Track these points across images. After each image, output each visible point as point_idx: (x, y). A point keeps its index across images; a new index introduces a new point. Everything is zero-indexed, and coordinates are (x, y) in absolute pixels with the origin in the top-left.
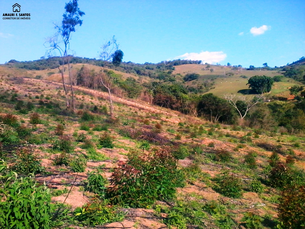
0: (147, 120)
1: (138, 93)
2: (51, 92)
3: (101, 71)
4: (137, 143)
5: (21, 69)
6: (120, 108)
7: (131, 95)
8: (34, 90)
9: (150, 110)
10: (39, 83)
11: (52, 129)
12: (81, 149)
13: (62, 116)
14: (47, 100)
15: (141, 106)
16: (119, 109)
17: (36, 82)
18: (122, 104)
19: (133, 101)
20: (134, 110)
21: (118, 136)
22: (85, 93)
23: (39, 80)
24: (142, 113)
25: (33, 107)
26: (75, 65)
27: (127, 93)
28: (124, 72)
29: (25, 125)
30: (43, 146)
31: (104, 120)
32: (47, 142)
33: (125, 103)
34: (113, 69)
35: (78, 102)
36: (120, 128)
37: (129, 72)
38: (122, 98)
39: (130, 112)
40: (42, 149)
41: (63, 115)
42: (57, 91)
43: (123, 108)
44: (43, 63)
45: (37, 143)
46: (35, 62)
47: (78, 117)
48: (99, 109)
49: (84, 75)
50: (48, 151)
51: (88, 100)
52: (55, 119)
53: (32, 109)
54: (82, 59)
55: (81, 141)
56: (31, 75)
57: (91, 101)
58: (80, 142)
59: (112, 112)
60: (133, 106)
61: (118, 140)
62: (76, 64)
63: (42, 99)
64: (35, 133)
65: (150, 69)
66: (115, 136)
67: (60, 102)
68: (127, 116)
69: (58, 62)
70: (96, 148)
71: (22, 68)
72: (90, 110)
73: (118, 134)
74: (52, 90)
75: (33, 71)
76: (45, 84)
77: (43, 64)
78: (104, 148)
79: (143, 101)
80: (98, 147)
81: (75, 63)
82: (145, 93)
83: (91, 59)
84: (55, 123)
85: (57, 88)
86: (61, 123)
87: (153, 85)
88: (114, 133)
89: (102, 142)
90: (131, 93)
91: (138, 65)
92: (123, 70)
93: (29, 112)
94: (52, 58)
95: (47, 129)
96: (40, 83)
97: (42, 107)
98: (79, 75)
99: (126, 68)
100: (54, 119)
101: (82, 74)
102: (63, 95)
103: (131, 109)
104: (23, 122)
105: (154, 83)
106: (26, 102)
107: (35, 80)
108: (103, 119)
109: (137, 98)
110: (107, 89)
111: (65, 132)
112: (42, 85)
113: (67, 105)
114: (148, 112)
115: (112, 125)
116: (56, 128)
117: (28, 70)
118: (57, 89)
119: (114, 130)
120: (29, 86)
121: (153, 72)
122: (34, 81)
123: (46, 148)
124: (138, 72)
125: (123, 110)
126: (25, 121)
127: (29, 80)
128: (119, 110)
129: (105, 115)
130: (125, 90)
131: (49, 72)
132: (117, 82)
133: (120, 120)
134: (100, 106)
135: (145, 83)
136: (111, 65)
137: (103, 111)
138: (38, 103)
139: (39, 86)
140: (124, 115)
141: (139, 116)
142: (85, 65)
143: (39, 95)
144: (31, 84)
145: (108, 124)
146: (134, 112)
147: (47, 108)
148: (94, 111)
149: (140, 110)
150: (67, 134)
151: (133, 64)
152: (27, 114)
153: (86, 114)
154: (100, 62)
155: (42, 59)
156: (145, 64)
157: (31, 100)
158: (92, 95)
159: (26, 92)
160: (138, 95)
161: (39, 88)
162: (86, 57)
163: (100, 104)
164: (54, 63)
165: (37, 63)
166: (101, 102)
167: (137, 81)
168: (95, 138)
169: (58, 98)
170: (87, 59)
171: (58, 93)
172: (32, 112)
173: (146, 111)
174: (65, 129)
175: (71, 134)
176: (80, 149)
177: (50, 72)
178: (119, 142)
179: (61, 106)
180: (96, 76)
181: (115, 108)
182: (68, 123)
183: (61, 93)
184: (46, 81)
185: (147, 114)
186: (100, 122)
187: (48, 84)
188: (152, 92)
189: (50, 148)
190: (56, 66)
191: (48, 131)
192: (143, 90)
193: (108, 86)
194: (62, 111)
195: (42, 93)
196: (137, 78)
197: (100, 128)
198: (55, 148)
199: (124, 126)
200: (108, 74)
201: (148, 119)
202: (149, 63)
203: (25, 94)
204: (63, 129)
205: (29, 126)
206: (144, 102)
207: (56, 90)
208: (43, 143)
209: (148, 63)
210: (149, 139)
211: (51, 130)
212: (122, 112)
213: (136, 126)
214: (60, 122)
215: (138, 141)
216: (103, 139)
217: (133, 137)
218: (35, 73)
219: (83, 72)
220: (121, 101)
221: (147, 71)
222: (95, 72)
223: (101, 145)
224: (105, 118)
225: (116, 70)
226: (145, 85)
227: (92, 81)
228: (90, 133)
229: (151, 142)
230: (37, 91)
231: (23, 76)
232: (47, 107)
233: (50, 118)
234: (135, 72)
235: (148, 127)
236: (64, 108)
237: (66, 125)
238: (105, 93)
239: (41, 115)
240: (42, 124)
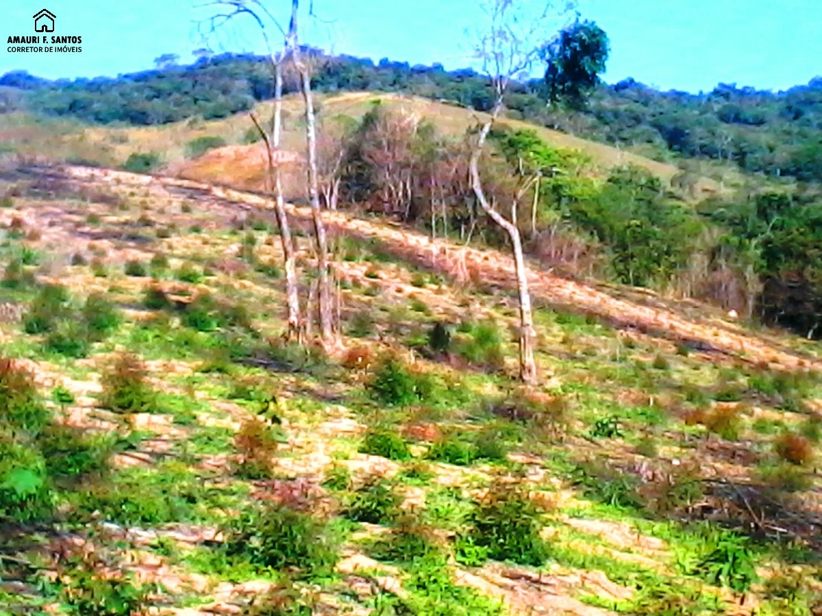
0: (728, 409)
1: (672, 259)
2: (205, 242)
3: (474, 132)
4: (674, 540)
5: (56, 120)
6: (572, 336)
7: (633, 264)
8: (117, 229)
9: (743, 352)
10: (147, 195)
11: (216, 441)
12: (374, 563)
13: (260, 373)
14: (185, 284)
15: (686, 328)
16: (564, 342)
17: (129, 190)
18: (583, 317)
19: (642, 302)
20: (649, 351)
21: (567, 495)
22: (382, 252)
23: (146, 179)
24: (696, 368)
25: (113, 321)
26: (335, 99)
27: (614, 256)
28: (594, 139)
29: (78, 415)
30: (171, 534)
31: (484, 405)
32: (193, 513)
33: (599, 310)
34: (537, 123)
35: (347, 298)
36: (573, 451)
37: (624, 139)
38: (580, 282)
39: (623, 359)
40: (167, 553)
41: (266, 366)
42: (235, 238)
43: (585, 336)
44: (164, 85)
45: (144, 520)
46: (128, 81)
47: (348, 382)
48: (457, 340)
49: (378, 155)
50: (199, 562)
51: (399, 291)
52: (228, 389)
53: (111, 329)
54: (367, 70)
55: (370, 516)
56: (105, 149)
57: (411, 296)
58: (365, 524)
59: (529, 360)
60: (643, 329)
61: (565, 517)
62: (336, 94)
63: (162, 280)
64: (126, 462)
65: (746, 122)
66: (548, 495)
67: (252, 299)
68: (610, 382)
69: (243, 83)
70: (451, 560)
71: (60, 112)
72: (409, 346)
73: (564, 488)
74: (211, 231)
75: (112, 131)
76: (177, 202)
77: (170, 94)
78: (497, 564)
79: (698, 304)
80: (463, 554)
81: (333, 88)
82: (714, 253)
83: (421, 71)
84: (228, 411)
85: (234, 221)
86: (263, 411)
87: (763, 214)
88: (545, 481)
89: (482, 527)
90: (632, 256)
91: (678, 97)
92: (593, 127)
93: (96, 345)
94: (216, 62)
95: (190, 444)
96: (152, 191)
97: (162, 324)
98: (355, 154)
99: (610, 117)
100: (221, 389)
101: (367, 147)
102: (264, 259)
103: (630, 345)
104: (65, 399)
105: (768, 198)
106: (77, 295)
107: (124, 176)
108: (477, 395)
109: (664, 287)
110: (505, 230)
111: (285, 465)
112: (159, 204)
113: (288, 314)
114: (728, 366)
115: (529, 433)
116: (232, 441)
117: (91, 125)
118: (238, 226)
119: (539, 460)
120: (94, 208)
121: (762, 137)
122: (118, 181)
123: (189, 551)
124: (677, 139)
125: (589, 352)
126: (80, 394)
127: (92, 178)
128: (562, 348)
129: (490, 373)
130: (602, 239)
131: (195, 135)
132: (556, 194)
133: (574, 403)
134: (459, 321)
135: (713, 200)
136: (525, 98)
137: (480, 354)
138: (140, 297)
139: (147, 208)
140: (594, 381)
141: (680, 388)
142: (387, 98)
143: (145, 257)
144: (102, 199)
145: (504, 424)
146: (649, 360)
147: (184, 330)
148: (428, 348)
149: (682, 352)
150: (292, 475)
151: (645, 96)
152: (84, 356)
153: (390, 368)
154: (466, 85)
155: (162, 66)
156: (716, 92)
157: (104, 285)
158: (416, 263)
159: (79, 239)
160: (673, 265)
161: (148, 223)
162: (391, 60)
163: (461, 311)
164: (225, 92)
165: (138, 89)
166: (465, 304)
167: (669, 188)
168: (443, 503)
169: (240, 276)
170: (398, 67)
171: (241, 249)
172: (109, 349)
173: (718, 359)
174: (280, 446)
175: (311, 475)
176: (367, 564)
177: (203, 134)
178: (574, 530)
179: (254, 316)
180: (445, 158)
181: (541, 337)
182: (297, 412)
183: (256, 248)
184: (179, 182)
185: (726, 377)
186: (460, 413)
187: (191, 197)
188: (754, 250)
189: (208, 548)
190: (232, 104)
191: (197, 456)
192: (703, 240)
193: (508, 217)
194: (264, 344)
195: (159, 249)
196: (666, 171)
197: (466, 447)
198: (238, 548)
199: (597, 439)
200: (510, 151)
201: (733, 405)
202: (739, 87)
203: (71, 251)
204: (271, 447)
205: (98, 423)
206: (708, 307)
207: (234, 233)
208: (173, 516)
209: (732, 88)
210: (746, 525)
211: (207, 449)
212: (582, 360)
213: (666, 444)
214: (256, 405)
215: (679, 531)
216: (487, 512)
217: (650, 504)
218: (123, 140)
219: (375, 137)
220: (577, 297)
221: (728, 132)
222: (436, 139)
223: (479, 543)
224: (489, 388)
225: (551, 127)
226: (710, 212)
227: (421, 185)
228: (412, 474)
229: (758, 538)
230: (133, 238)
231: (64, 154)
232: (183, 324)
233: (201, 383)
234: (659, 140)
235: (733, 455)
236: (272, 328)
237: (285, 422)
238: (489, 252)
239: (154, 365)
240: (161, 412)
